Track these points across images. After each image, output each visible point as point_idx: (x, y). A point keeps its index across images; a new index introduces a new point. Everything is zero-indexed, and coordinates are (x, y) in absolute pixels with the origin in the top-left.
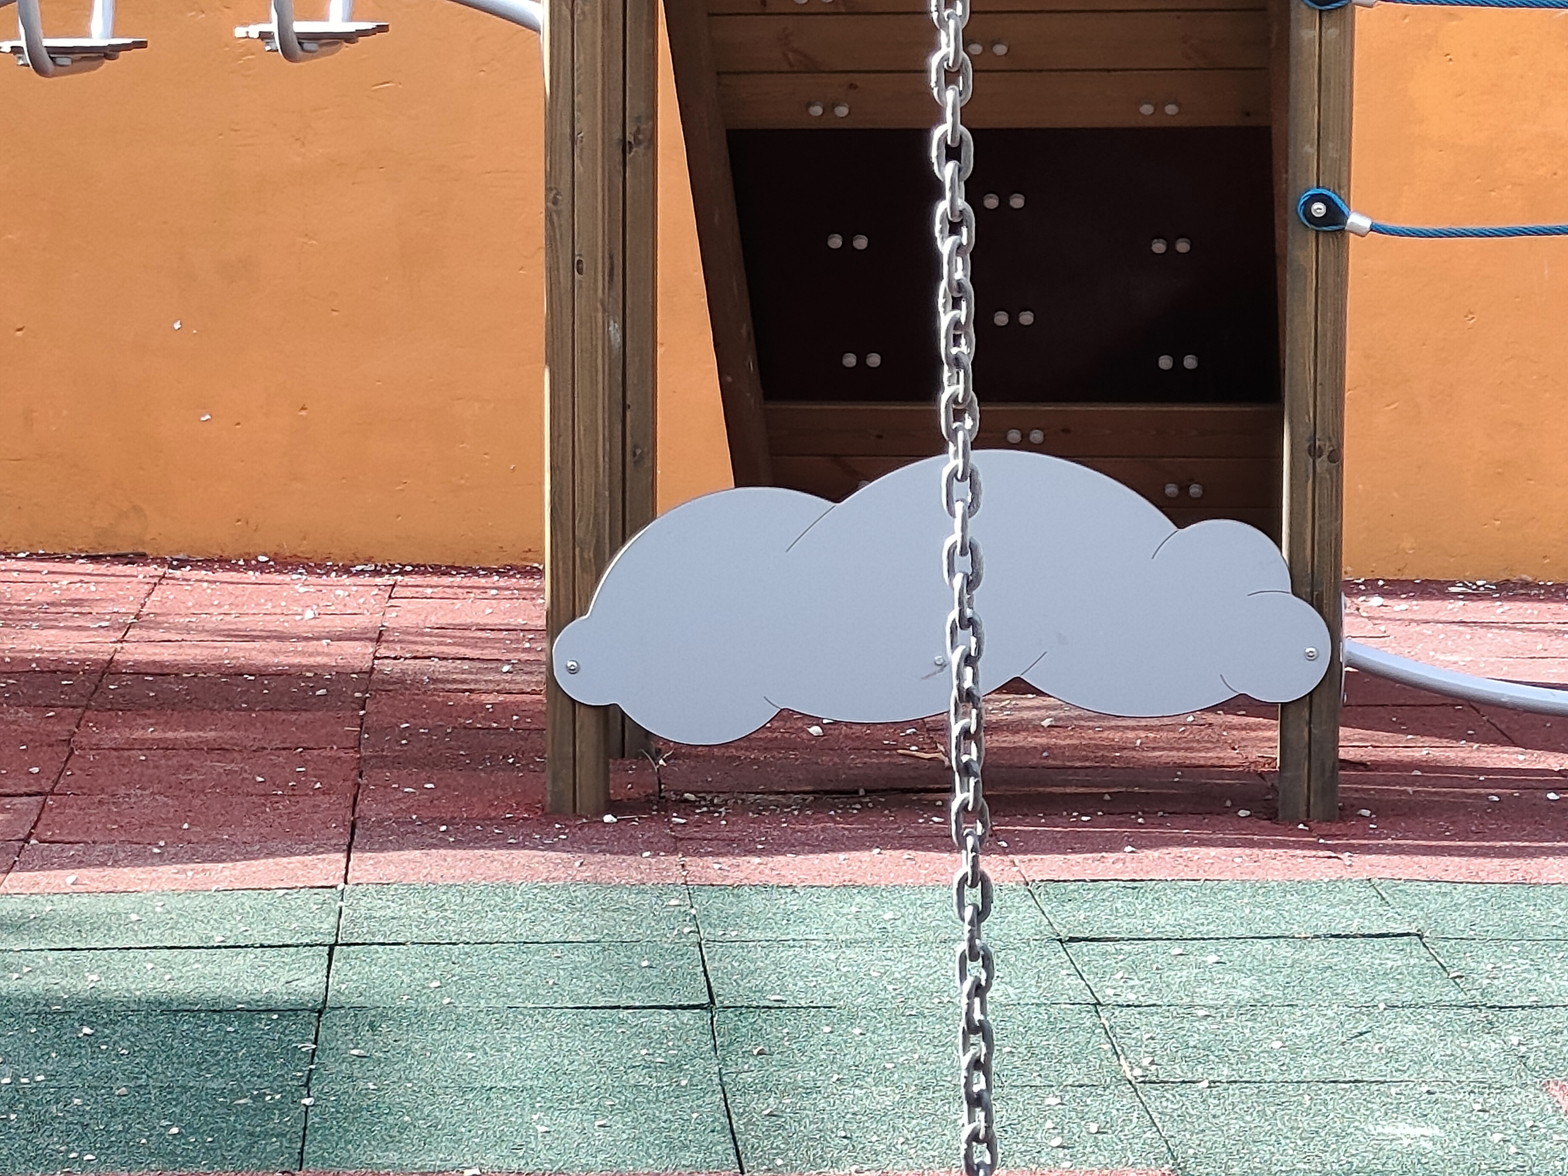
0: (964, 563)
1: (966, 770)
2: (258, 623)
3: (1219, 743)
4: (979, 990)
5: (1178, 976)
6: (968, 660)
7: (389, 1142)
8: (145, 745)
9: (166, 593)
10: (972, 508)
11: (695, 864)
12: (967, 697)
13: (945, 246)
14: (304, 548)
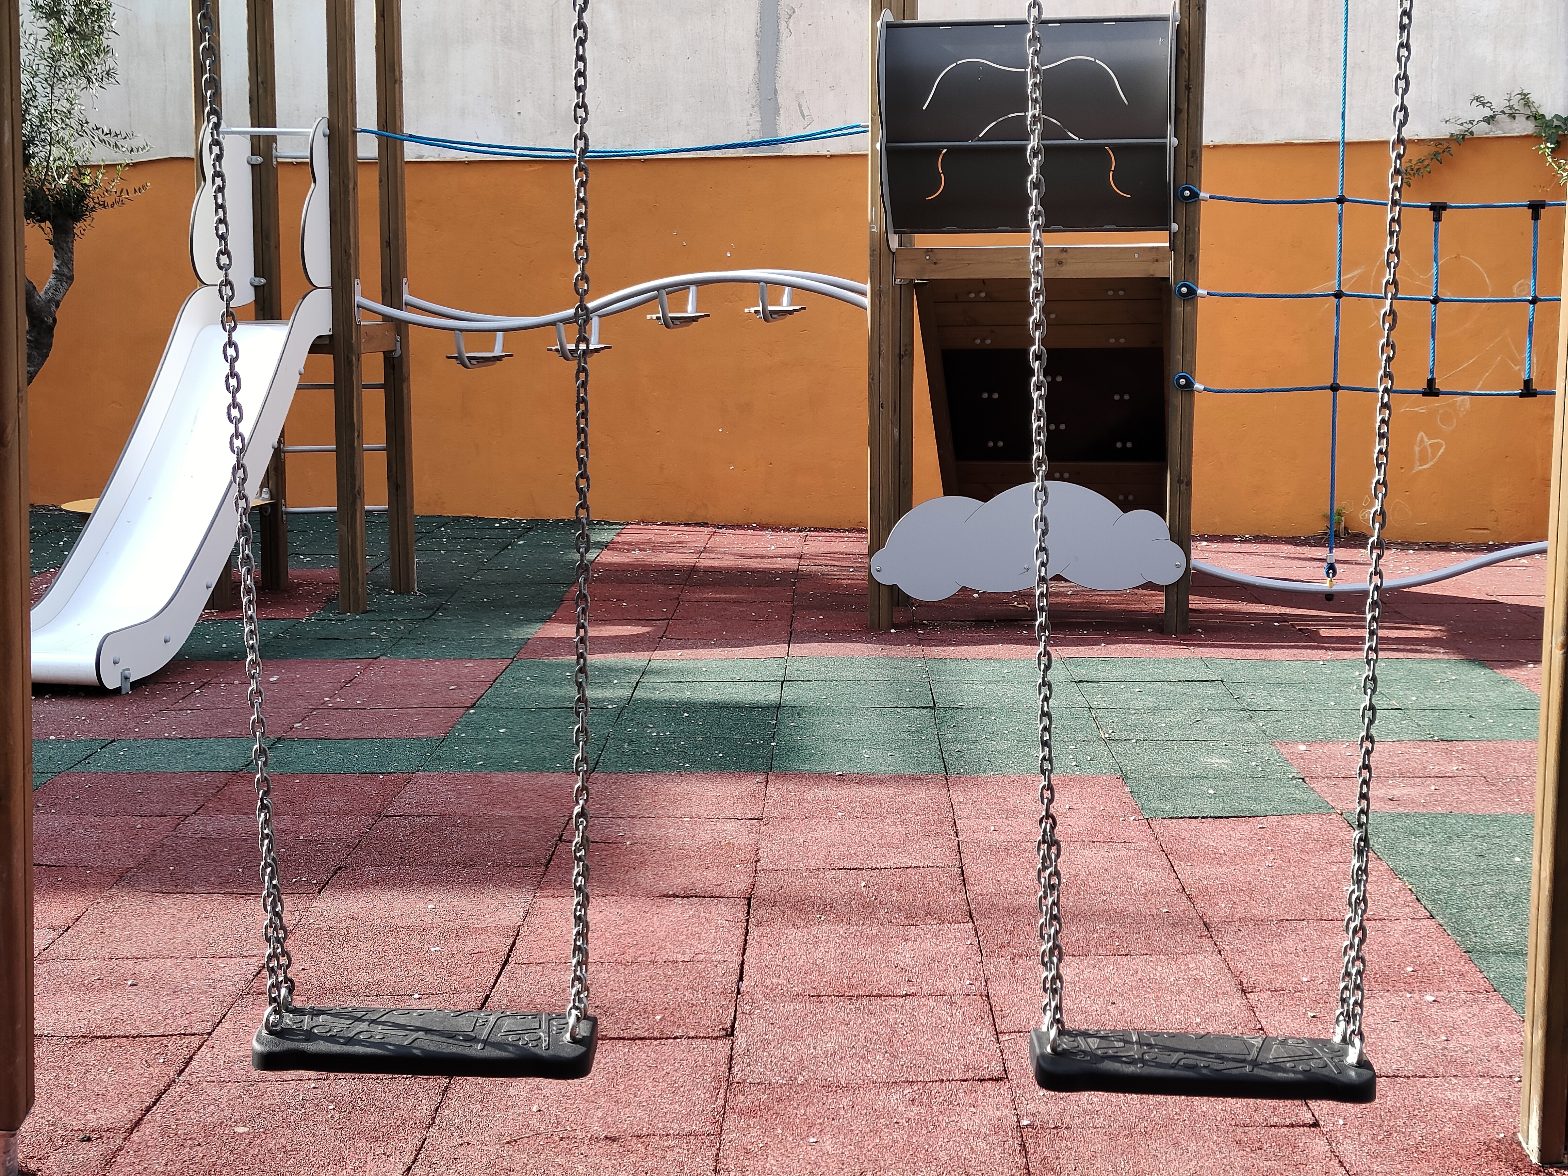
0: (1041, 525)
1: (1042, 609)
2: (753, 551)
3: (1140, 601)
4: (1046, 699)
5: (1123, 697)
6: (1043, 564)
7: (806, 761)
8: (708, 600)
9: (717, 539)
10: (1045, 503)
11: (927, 649)
12: (1042, 580)
13: (1035, 395)
14: (771, 521)
